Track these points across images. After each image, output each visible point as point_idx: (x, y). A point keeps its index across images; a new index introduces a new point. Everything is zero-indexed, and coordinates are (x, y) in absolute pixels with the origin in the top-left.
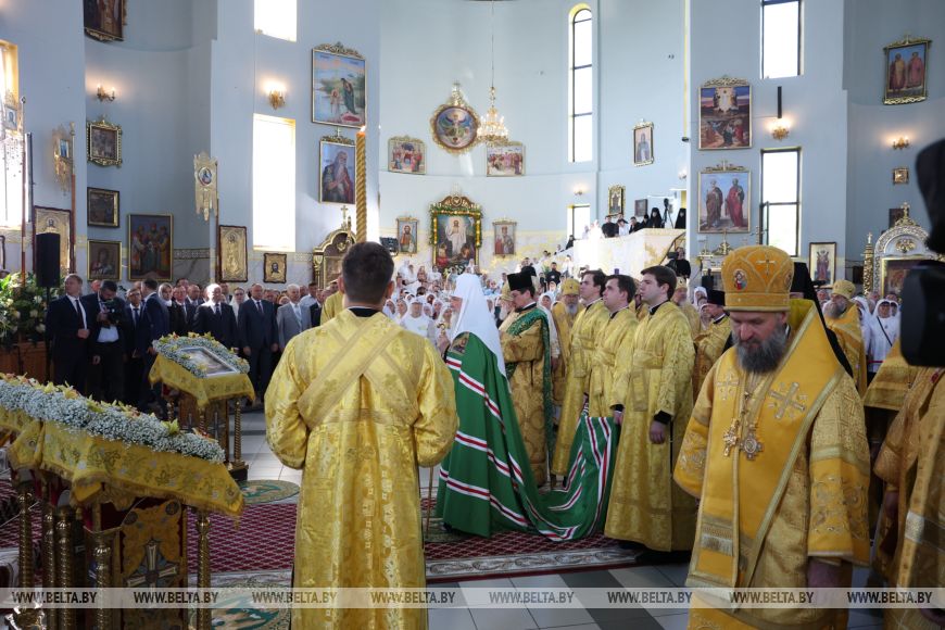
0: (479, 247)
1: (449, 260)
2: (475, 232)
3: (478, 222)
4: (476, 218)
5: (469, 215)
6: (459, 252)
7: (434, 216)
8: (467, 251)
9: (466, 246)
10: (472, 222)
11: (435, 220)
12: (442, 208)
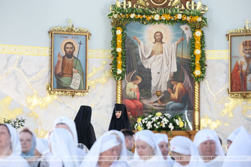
0: (201, 78)
1: (145, 102)
2: (192, 53)
3: (198, 33)
4: (195, 27)
5: (182, 22)
6: (164, 88)
7: (117, 24)
8: (178, 86)
9: (176, 77)
10: (188, 33)
11: (119, 32)
12: (132, 10)
